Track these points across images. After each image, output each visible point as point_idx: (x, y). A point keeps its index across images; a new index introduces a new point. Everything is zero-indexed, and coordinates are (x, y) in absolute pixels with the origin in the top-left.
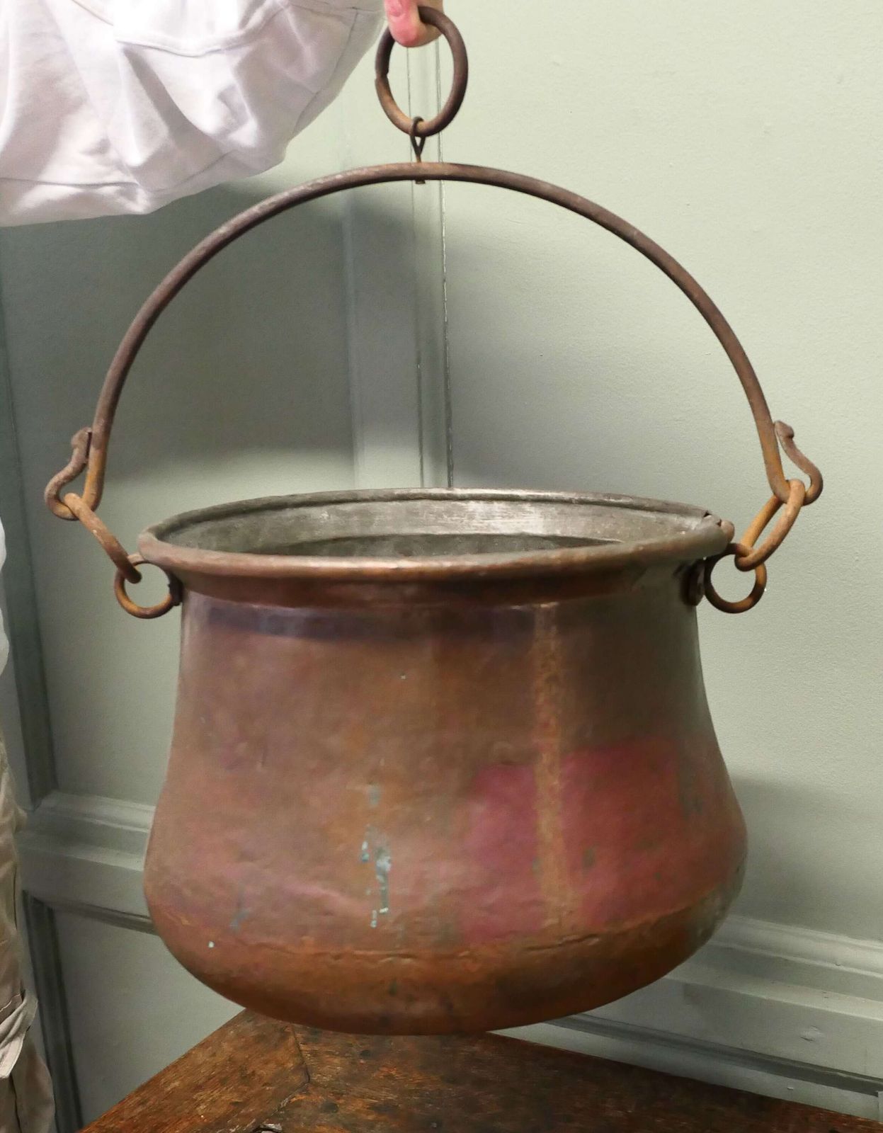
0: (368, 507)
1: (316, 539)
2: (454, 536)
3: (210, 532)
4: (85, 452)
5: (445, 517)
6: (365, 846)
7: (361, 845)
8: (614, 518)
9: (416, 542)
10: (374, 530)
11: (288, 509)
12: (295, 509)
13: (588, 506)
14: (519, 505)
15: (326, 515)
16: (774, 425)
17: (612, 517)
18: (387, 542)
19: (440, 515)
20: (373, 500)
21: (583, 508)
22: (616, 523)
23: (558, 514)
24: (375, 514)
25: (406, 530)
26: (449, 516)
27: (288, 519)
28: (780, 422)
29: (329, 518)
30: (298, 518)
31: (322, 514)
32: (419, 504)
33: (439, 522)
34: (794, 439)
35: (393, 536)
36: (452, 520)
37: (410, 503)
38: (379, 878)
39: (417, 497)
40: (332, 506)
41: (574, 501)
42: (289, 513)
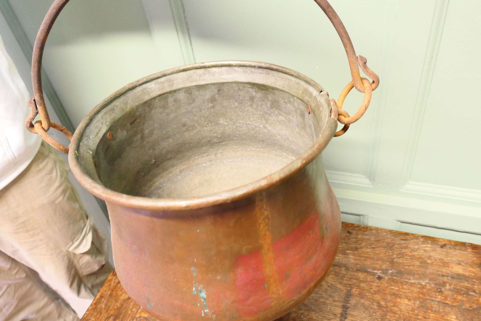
0: (171, 77)
1: (152, 97)
2: (208, 84)
3: (105, 113)
4: (35, 108)
5: (203, 76)
6: (194, 289)
7: (193, 288)
8: (275, 76)
9: (193, 89)
10: (175, 87)
11: (137, 88)
12: (140, 86)
13: (263, 69)
14: (233, 68)
15: (154, 85)
16: (357, 57)
17: (274, 76)
18: (181, 91)
19: (200, 76)
20: (172, 73)
21: (260, 70)
22: (276, 79)
23: (250, 72)
24: (174, 80)
25: (188, 84)
26: (204, 76)
27: (138, 92)
28: (360, 56)
29: (155, 86)
30: (142, 90)
31: (151, 85)
32: (191, 72)
33: (201, 79)
34: (366, 64)
35: (183, 88)
36: (206, 77)
37: (188, 72)
38: (202, 300)
39: (190, 69)
40: (156, 81)
41: (256, 67)
42: (139, 89)
